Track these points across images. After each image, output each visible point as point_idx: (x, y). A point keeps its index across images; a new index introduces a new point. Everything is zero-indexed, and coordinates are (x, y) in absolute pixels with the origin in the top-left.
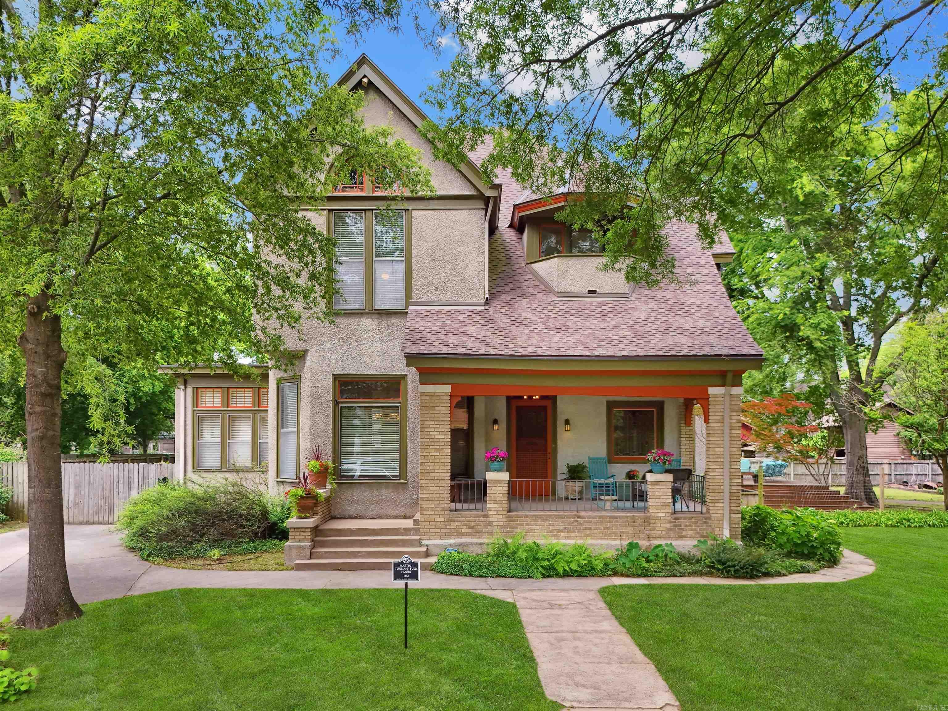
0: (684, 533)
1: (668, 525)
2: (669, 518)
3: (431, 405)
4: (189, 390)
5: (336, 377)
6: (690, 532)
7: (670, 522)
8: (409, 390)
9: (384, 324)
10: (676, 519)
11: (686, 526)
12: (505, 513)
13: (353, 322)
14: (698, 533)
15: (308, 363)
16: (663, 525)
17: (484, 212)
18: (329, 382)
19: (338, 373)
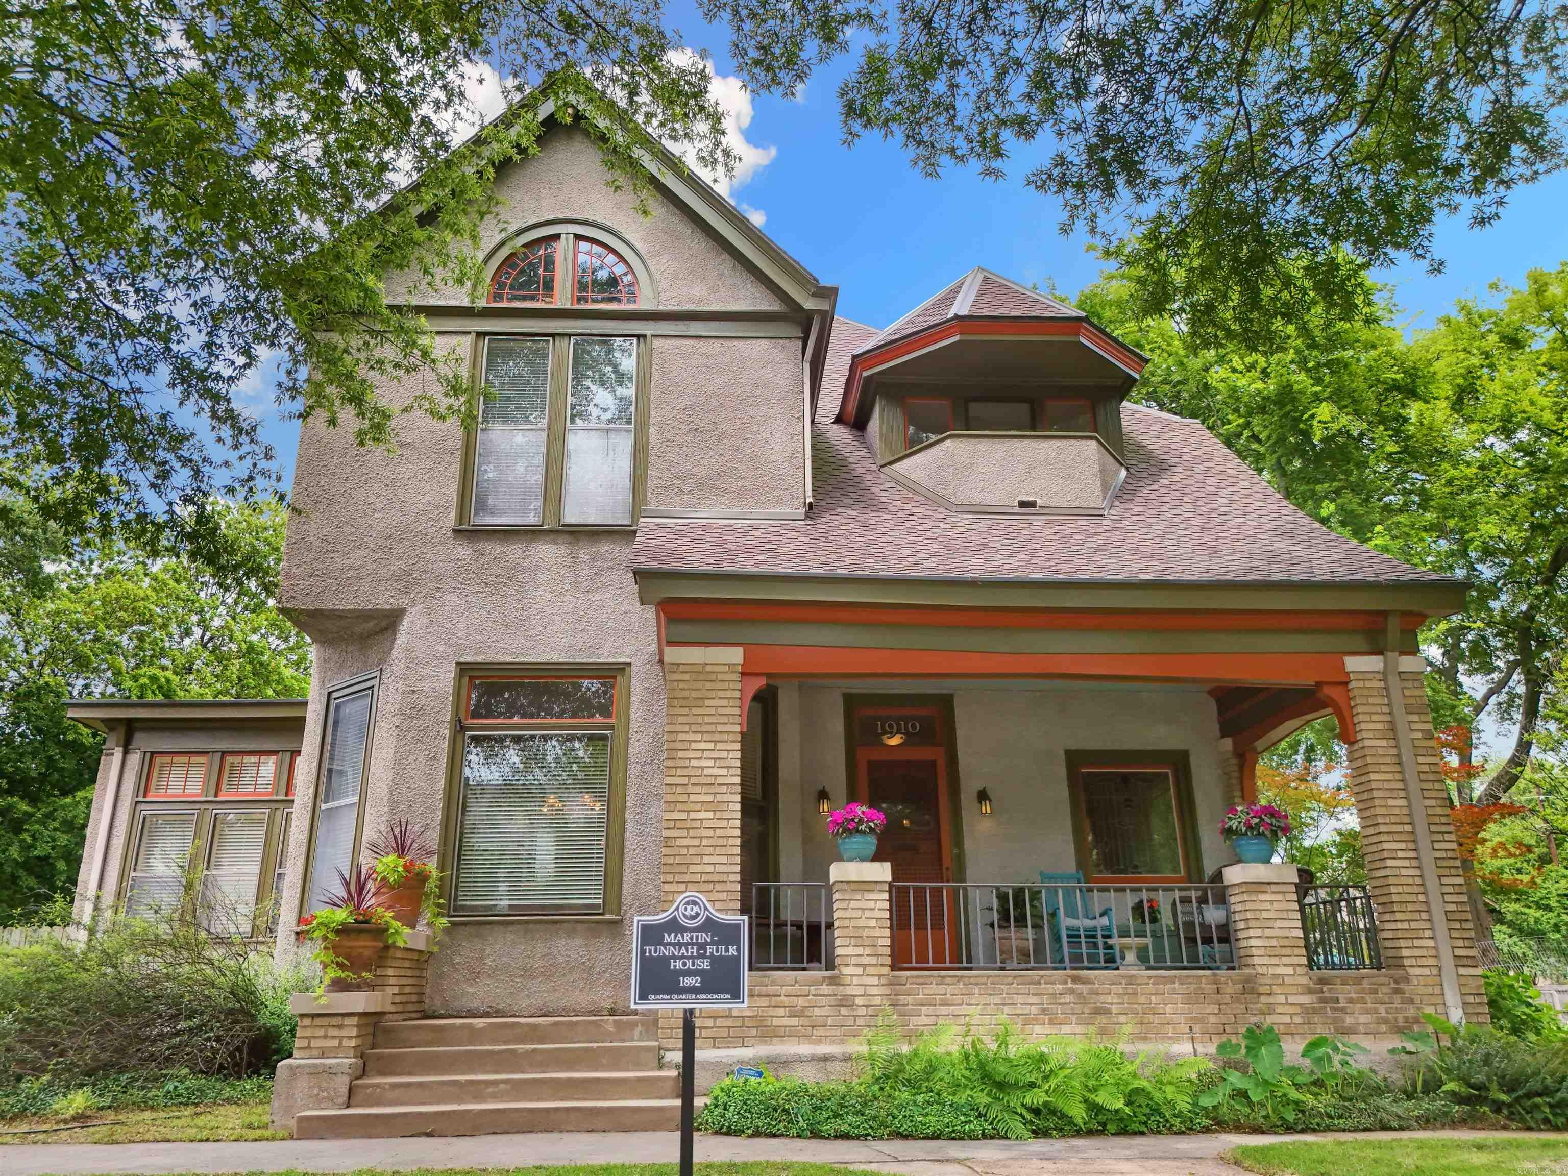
0: (1349, 1020)
1: (1306, 999)
2: (1304, 980)
3: (695, 694)
4: (135, 759)
5: (464, 669)
6: (1363, 1019)
7: (1310, 991)
8: (635, 699)
9: (584, 555)
10: (1322, 981)
11: (1351, 1001)
12: (886, 970)
13: (514, 551)
14: (1385, 1021)
15: (402, 639)
16: (1292, 999)
17: (799, 344)
18: (447, 678)
19: (469, 659)
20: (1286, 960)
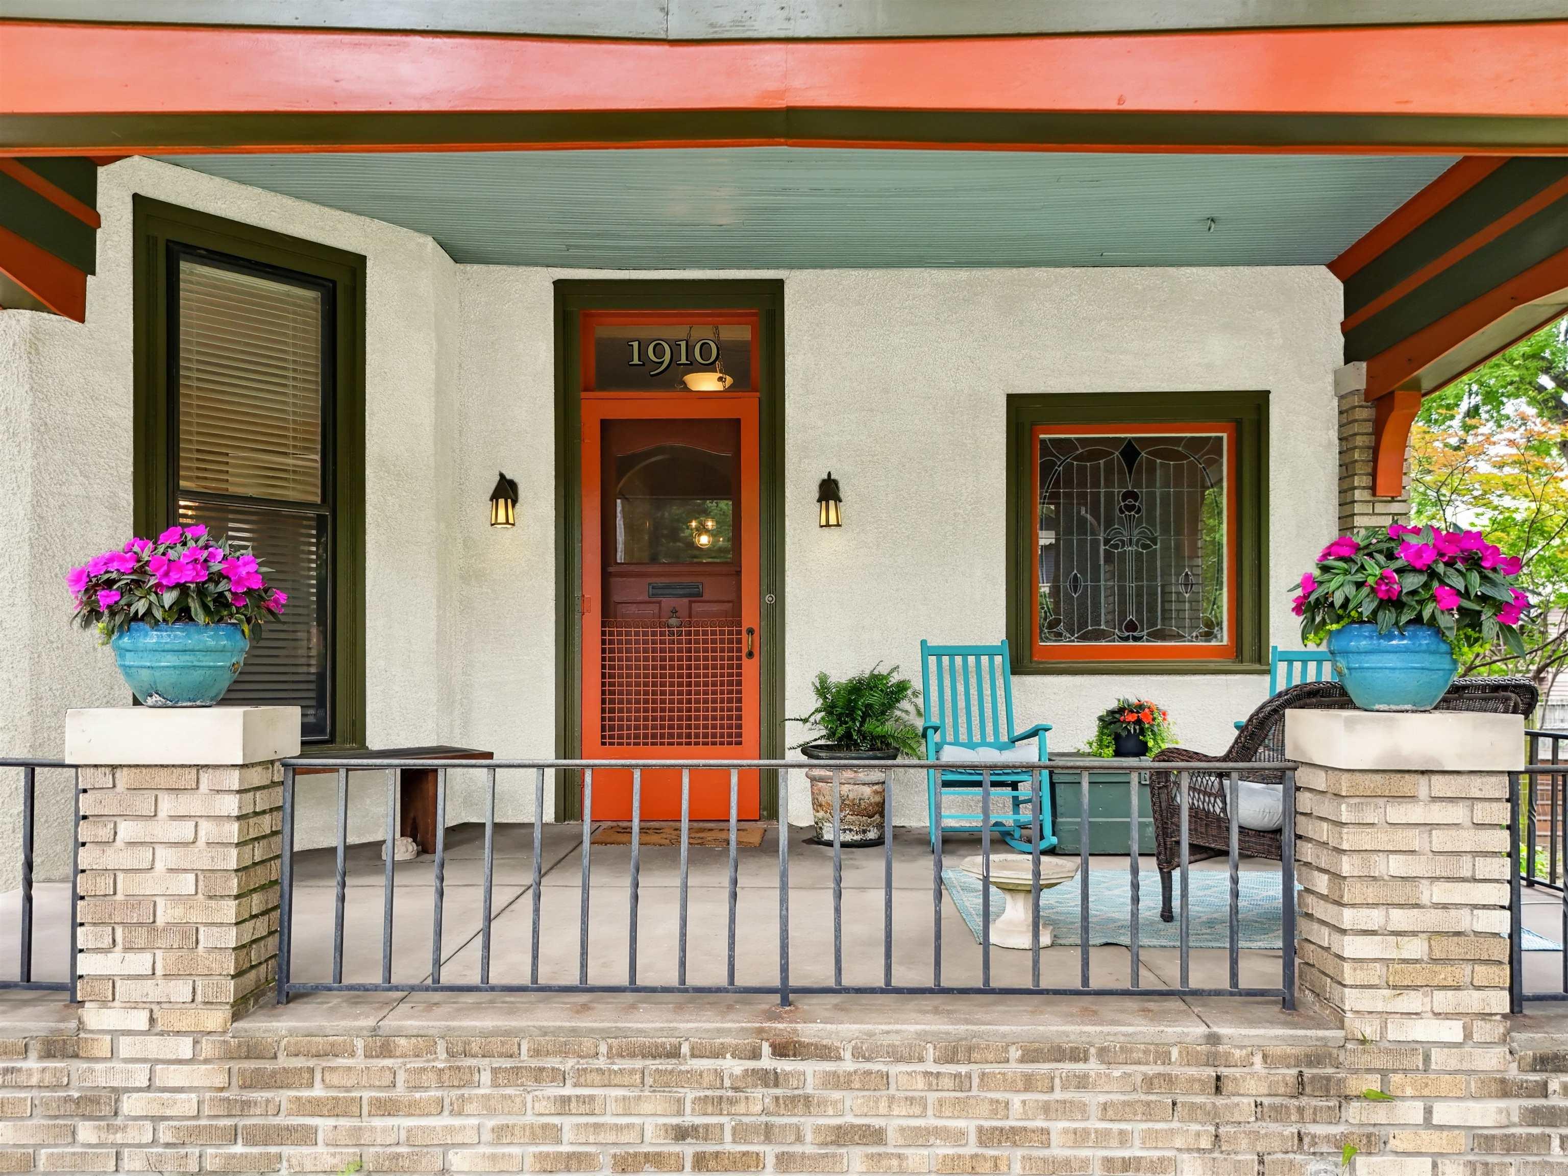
1: (1488, 1113)
2: (1492, 1059)
10: (1546, 1061)
16: (1444, 1113)
20: (1443, 1000)
